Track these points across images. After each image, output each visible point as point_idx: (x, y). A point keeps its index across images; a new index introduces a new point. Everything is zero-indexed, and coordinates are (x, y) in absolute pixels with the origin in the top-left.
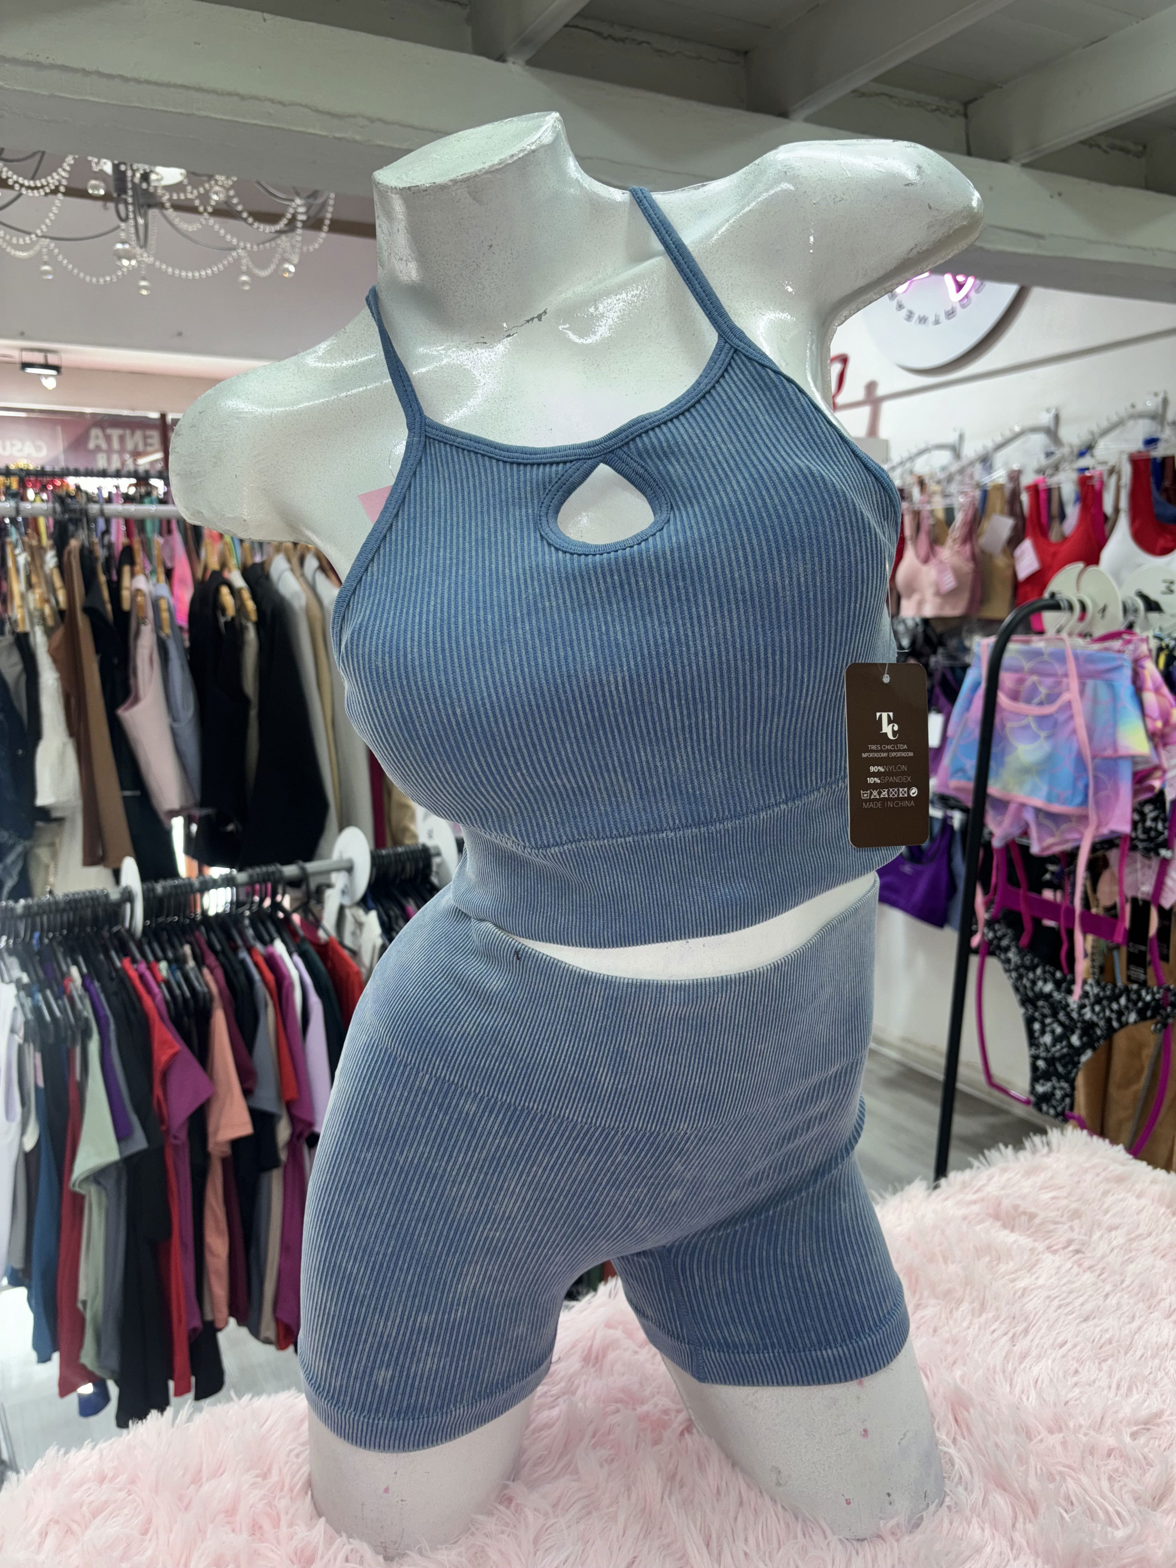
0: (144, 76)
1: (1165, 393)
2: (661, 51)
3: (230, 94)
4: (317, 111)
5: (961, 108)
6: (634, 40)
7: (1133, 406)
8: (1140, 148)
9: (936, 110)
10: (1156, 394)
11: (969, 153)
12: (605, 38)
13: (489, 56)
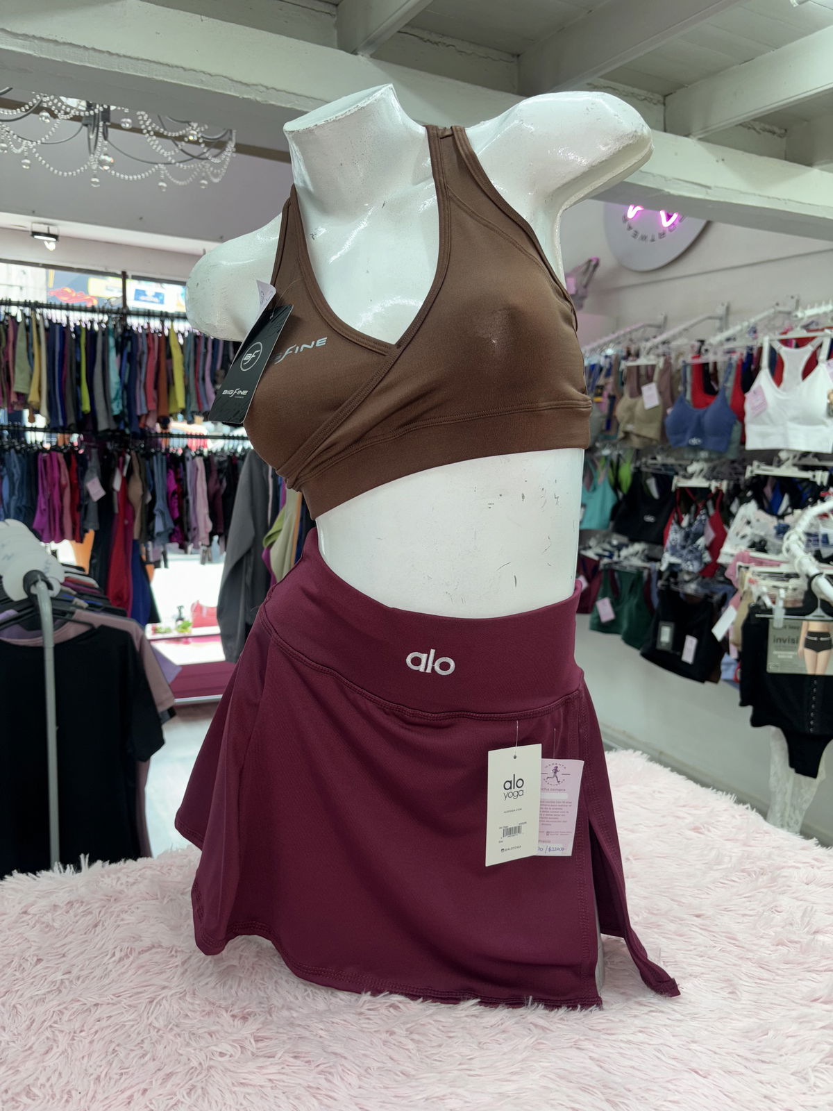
0: (122, 52)
2: (462, 52)
3: (177, 67)
4: (232, 80)
5: (661, 99)
6: (445, 44)
7: (777, 304)
8: (783, 131)
9: (645, 99)
11: (665, 131)
12: (425, 42)
13: (347, 51)
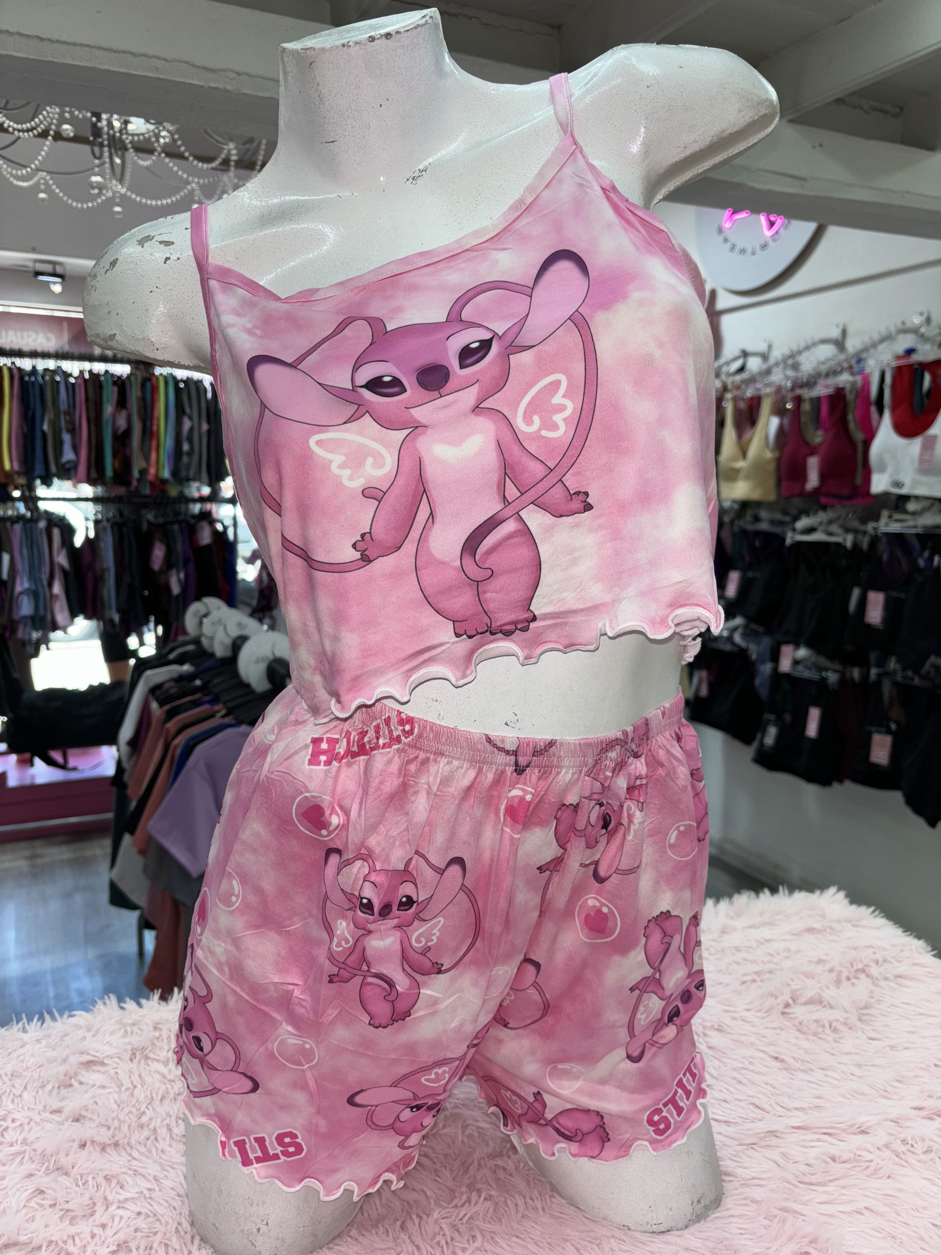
1: (929, 312)
2: (488, 25)
3: (124, 52)
4: (194, 66)
6: (466, 16)
7: (903, 323)
8: (898, 110)
10: (921, 314)
